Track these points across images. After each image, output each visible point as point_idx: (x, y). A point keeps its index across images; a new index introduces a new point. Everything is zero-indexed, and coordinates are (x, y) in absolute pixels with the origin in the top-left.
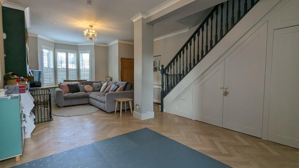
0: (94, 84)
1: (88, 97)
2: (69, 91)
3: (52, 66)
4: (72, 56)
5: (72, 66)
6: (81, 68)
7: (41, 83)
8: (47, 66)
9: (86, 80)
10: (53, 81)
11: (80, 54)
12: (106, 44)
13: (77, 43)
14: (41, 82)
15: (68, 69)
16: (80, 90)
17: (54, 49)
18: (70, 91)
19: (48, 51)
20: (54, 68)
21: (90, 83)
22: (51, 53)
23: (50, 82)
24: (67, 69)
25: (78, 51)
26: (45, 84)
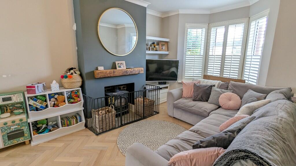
17: (209, 24)
20: (205, 56)
25: (249, 18)
26: (185, 77)
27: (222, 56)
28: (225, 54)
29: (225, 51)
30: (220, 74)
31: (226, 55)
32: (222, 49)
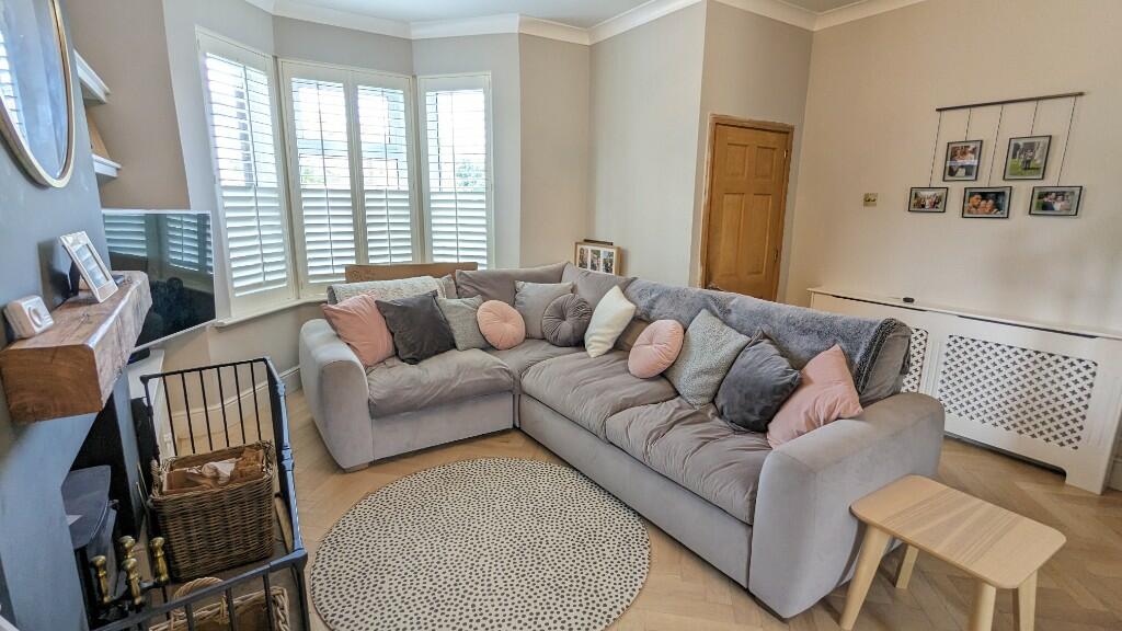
0: (529, 290)
1: (513, 389)
2: (391, 350)
3: (269, 175)
4: (381, 111)
5: (386, 175)
6: (434, 185)
7: (211, 277)
8: (239, 179)
9: (473, 266)
10: (279, 271)
11: (430, 98)
12: (585, 24)
13: (405, 21)
14: (211, 269)
15: (363, 192)
16: (458, 339)
17: (275, 58)
18: (396, 350)
19: (239, 70)
20: (283, 189)
21: (503, 286)
22: (260, 83)
23: (268, 278)
24: (357, 193)
25: (414, 77)
26: (237, 295)
27: (352, 191)
28: (362, 184)
29: (361, 177)
30: (356, 257)
31: (365, 188)
32: (347, 166)
